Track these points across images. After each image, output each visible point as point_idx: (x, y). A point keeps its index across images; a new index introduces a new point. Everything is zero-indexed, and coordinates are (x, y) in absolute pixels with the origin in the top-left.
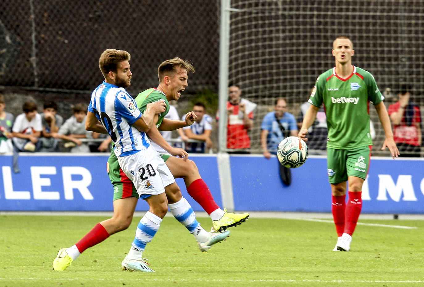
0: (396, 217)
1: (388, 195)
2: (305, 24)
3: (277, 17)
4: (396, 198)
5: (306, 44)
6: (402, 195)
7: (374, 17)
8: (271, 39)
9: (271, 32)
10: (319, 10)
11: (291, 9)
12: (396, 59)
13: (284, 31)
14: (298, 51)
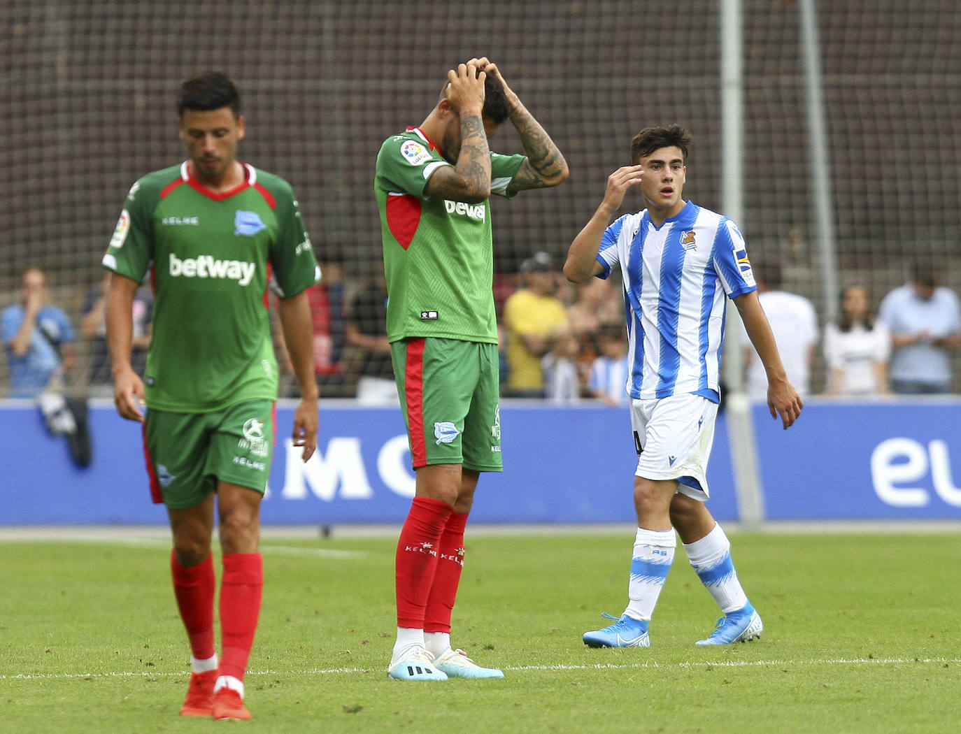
0: (326, 532)
1: (307, 485)
2: (115, 108)
3: (53, 95)
4: (325, 490)
5: (118, 154)
6: (339, 486)
7: (270, 92)
8: (40, 144)
9: (40, 128)
10: (146, 77)
11: (85, 77)
12: (321, 184)
13: (70, 126)
14: (102, 170)
